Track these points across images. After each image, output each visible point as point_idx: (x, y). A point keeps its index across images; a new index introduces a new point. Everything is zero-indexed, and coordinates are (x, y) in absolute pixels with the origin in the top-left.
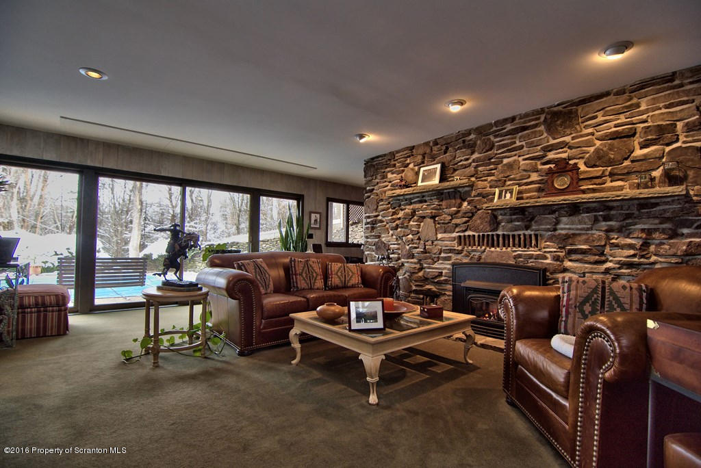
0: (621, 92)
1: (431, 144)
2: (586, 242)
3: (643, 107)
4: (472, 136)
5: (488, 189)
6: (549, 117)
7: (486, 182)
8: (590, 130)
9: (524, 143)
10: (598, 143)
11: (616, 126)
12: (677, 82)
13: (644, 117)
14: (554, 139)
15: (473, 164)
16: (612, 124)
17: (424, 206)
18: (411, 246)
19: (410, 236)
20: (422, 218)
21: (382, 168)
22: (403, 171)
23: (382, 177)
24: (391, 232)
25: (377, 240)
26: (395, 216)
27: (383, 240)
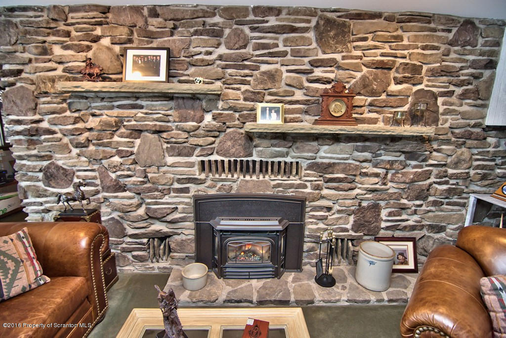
0: (390, 19)
1: (146, 12)
2: (343, 171)
3: (405, 42)
4: (217, 19)
5: (242, 101)
6: (322, 22)
7: (238, 92)
8: (359, 53)
9: (288, 49)
10: (365, 69)
11: (382, 55)
12: (432, 25)
13: (406, 52)
14: (324, 53)
15: (218, 62)
16: (379, 51)
17: (140, 113)
18: (119, 173)
19: (117, 159)
20: (137, 132)
21: (37, 34)
22: (89, 48)
23: (40, 50)
24: (75, 151)
25: (45, 163)
26: (80, 125)
27: (60, 163)
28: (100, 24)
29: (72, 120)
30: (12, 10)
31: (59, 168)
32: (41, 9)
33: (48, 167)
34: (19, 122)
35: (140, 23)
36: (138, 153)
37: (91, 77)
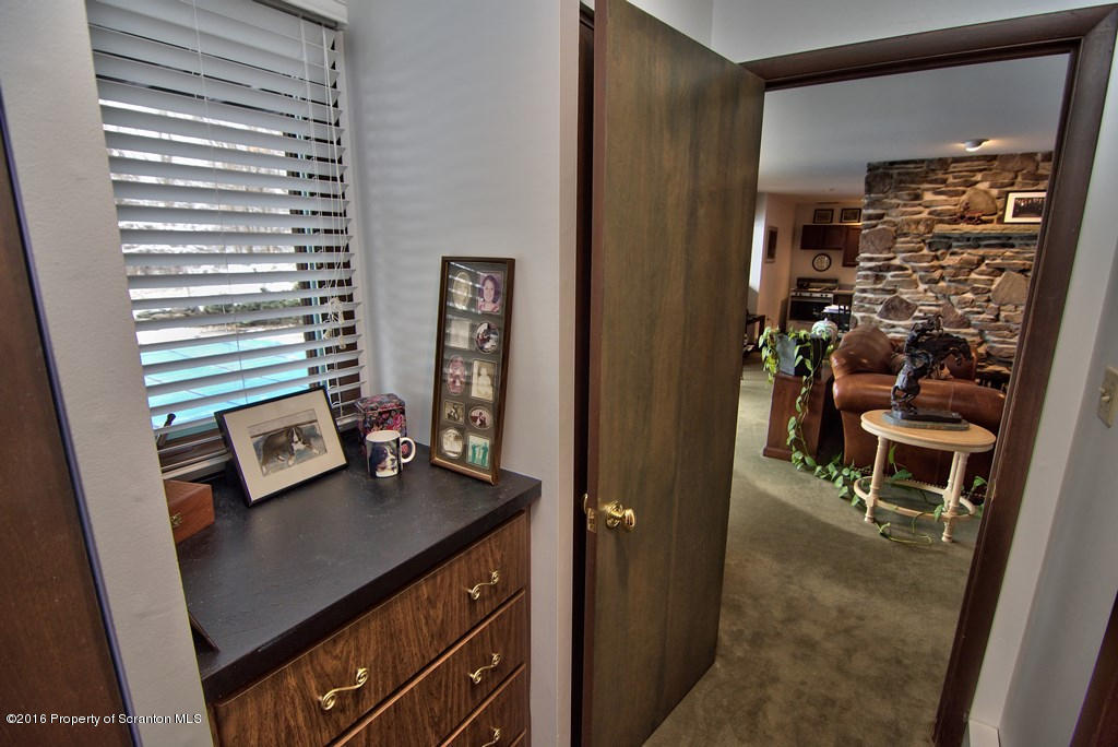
1: (1039, 157)
17: (1008, 253)
18: (967, 309)
19: (969, 296)
20: (1000, 270)
21: (913, 182)
22: (964, 192)
23: (912, 197)
24: (922, 287)
25: (888, 297)
26: (935, 263)
27: (905, 297)
28: (981, 171)
29: (930, 258)
30: (892, 163)
31: (902, 301)
32: (922, 161)
33: (892, 300)
34: (871, 260)
35: (1031, 167)
36: (997, 290)
37: (971, 220)
